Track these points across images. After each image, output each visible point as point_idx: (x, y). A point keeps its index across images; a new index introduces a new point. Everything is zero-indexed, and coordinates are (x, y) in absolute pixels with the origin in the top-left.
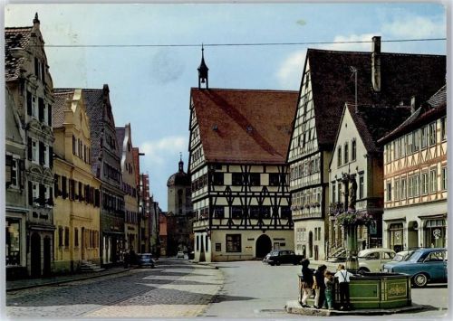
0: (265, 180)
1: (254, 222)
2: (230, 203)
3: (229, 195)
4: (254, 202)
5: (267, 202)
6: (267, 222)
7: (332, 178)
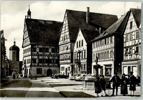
0: (50, 50)
1: (46, 64)
2: (38, 58)
3: (38, 55)
4: (47, 58)
5: (51, 58)
6: (51, 64)
7: (74, 51)
